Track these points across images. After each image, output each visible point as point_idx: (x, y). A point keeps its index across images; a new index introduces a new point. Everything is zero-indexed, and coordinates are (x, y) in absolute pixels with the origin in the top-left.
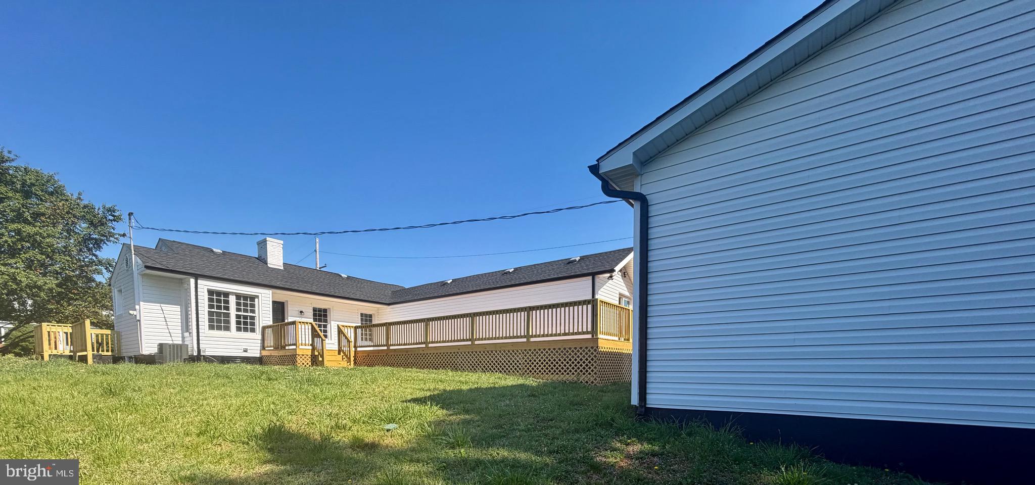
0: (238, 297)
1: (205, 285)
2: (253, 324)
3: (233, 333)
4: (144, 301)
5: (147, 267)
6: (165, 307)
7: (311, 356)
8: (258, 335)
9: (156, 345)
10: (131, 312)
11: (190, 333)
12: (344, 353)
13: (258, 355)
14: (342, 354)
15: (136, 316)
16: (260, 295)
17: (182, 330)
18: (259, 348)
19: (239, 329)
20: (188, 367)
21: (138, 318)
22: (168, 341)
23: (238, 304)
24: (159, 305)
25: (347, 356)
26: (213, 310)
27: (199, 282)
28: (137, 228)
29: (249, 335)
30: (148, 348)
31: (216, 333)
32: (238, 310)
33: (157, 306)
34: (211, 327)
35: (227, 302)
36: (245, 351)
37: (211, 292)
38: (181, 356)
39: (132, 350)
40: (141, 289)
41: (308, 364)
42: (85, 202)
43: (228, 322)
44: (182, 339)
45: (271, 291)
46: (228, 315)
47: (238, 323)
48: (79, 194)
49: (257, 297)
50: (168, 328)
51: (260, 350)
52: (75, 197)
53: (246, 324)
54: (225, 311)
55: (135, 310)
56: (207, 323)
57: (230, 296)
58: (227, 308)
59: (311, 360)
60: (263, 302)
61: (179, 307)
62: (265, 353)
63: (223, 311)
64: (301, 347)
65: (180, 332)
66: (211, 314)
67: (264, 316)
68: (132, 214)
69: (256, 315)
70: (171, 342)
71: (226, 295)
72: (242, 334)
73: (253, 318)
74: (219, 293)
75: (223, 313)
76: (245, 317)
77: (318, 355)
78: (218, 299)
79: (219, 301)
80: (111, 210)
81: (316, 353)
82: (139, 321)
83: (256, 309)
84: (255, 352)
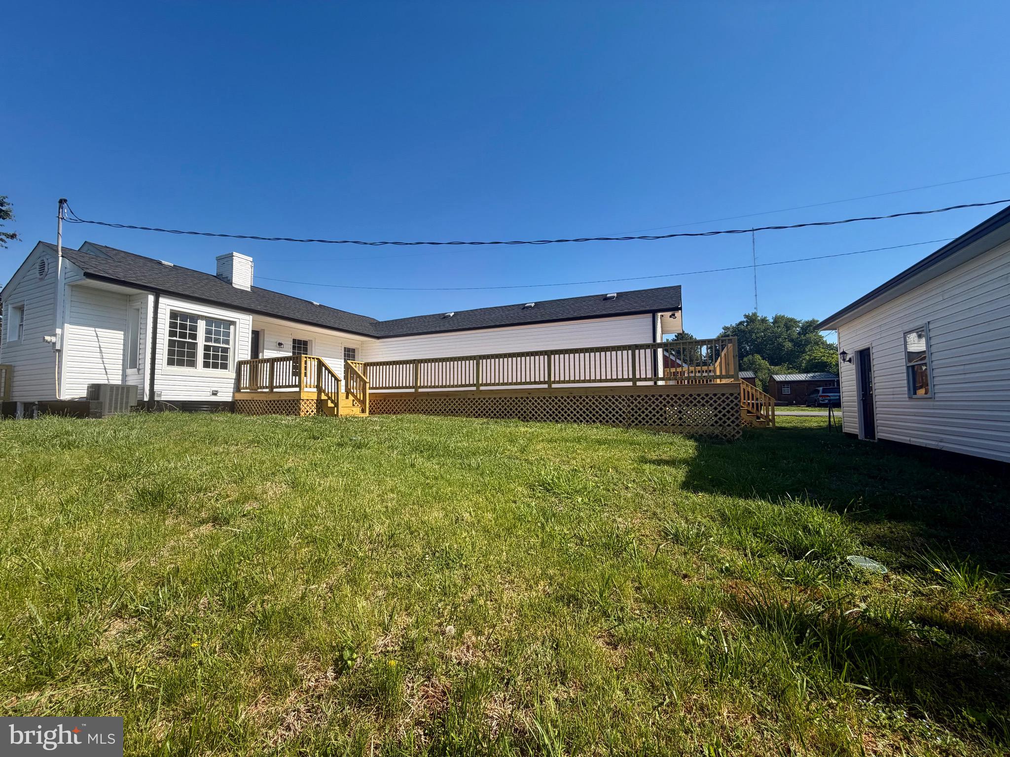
0: (209, 320)
1: (167, 305)
2: (225, 358)
3: (200, 371)
4: (71, 323)
5: (88, 275)
6: (101, 332)
7: (317, 400)
8: (230, 373)
9: (85, 387)
10: (48, 338)
11: (139, 370)
12: (355, 397)
13: (230, 399)
14: (351, 397)
15: (54, 344)
16: (237, 321)
17: (123, 365)
18: (232, 390)
19: (206, 365)
20: (138, 419)
21: (58, 347)
22: (101, 380)
23: (208, 332)
24: (93, 329)
25: (359, 400)
26: (175, 338)
27: (161, 300)
28: (70, 220)
29: (219, 372)
30: (71, 390)
31: (176, 369)
32: (208, 339)
33: (89, 331)
34: (171, 362)
35: (194, 328)
36: (214, 393)
37: (174, 315)
38: (127, 403)
39: (34, 393)
40: (68, 306)
41: (312, 411)
43: (193, 355)
44: (123, 378)
45: (251, 317)
46: (194, 346)
47: (206, 356)
49: (234, 323)
50: (103, 361)
51: (233, 393)
53: (216, 358)
54: (190, 340)
55: (55, 335)
56: (166, 357)
57: (199, 321)
58: (194, 337)
59: (317, 406)
60: (241, 330)
61: (123, 333)
62: (239, 396)
63: (187, 340)
64: (306, 389)
65: (121, 367)
66: (171, 343)
67: (241, 350)
68: (65, 201)
69: (231, 346)
70: (106, 382)
71: (194, 318)
72: (211, 371)
73: (225, 350)
74: (185, 316)
75: (188, 342)
76: (216, 349)
77: (327, 400)
78: (182, 324)
79: (183, 327)
81: (324, 397)
82: (60, 351)
83: (231, 339)
84: (226, 396)
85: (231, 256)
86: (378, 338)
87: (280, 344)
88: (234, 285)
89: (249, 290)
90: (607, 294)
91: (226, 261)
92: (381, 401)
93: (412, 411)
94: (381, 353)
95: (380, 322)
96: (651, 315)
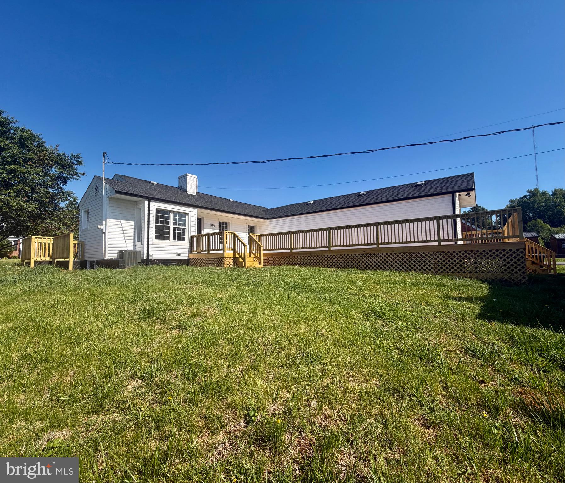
0: (175, 213)
1: (155, 205)
2: (184, 234)
3: (171, 242)
4: (109, 218)
5: (117, 192)
6: (123, 222)
7: (233, 258)
8: (187, 243)
9: (117, 252)
10: (99, 227)
11: (141, 242)
12: (255, 255)
13: (187, 258)
14: (252, 256)
15: (102, 229)
16: (190, 213)
17: (134, 240)
18: (188, 252)
19: (174, 238)
20: (142, 269)
21: (104, 231)
22: (124, 248)
23: (175, 220)
24: (120, 221)
25: (257, 258)
26: (158, 224)
27: (152, 203)
28: (108, 163)
29: (181, 242)
30: (110, 254)
31: (159, 241)
32: (175, 224)
33: (118, 222)
34: (157, 238)
35: (168, 218)
36: (179, 255)
37: (158, 211)
38: (136, 261)
39: (94, 256)
40: (108, 209)
41: (231, 264)
42: (59, 152)
43: (168, 233)
44: (134, 247)
45: (197, 210)
46: (168, 228)
47: (174, 233)
48: (57, 146)
49: (188, 214)
50: (124, 238)
51: (188, 254)
52: (53, 149)
53: (179, 235)
55: (102, 225)
56: (154, 234)
57: (170, 214)
58: (168, 223)
59: (233, 261)
60: (192, 218)
61: (133, 222)
62: (191, 256)
64: (227, 251)
66: (157, 227)
67: (192, 229)
68: (106, 153)
69: (187, 227)
70: (126, 249)
71: (168, 212)
72: (177, 242)
73: (184, 230)
74: (163, 211)
75: (165, 226)
76: (179, 229)
77: (239, 258)
78: (162, 215)
79: (162, 217)
80: (77, 157)
81: (237, 256)
82: (105, 233)
83: (187, 223)
84: (185, 256)
85: (186, 176)
86: (268, 219)
87: (212, 225)
88: (187, 192)
89: (195, 194)
90: (417, 183)
91: (183, 179)
92: (270, 258)
93: (288, 264)
94: (269, 228)
95: (268, 209)
96: (451, 195)
